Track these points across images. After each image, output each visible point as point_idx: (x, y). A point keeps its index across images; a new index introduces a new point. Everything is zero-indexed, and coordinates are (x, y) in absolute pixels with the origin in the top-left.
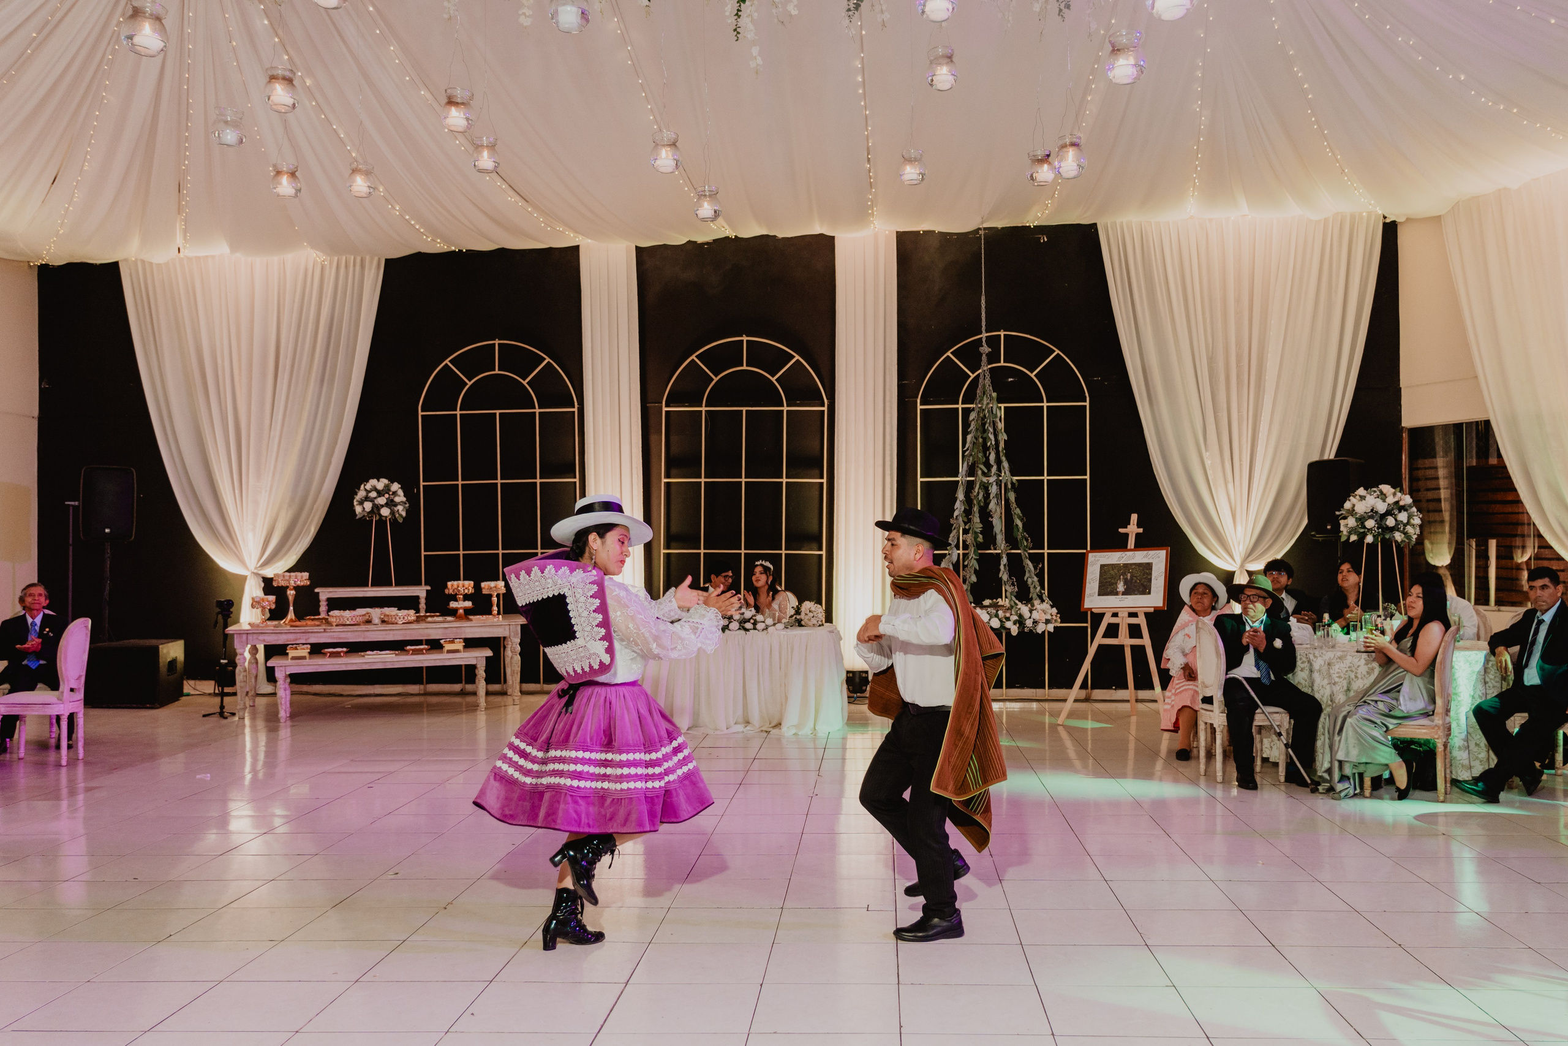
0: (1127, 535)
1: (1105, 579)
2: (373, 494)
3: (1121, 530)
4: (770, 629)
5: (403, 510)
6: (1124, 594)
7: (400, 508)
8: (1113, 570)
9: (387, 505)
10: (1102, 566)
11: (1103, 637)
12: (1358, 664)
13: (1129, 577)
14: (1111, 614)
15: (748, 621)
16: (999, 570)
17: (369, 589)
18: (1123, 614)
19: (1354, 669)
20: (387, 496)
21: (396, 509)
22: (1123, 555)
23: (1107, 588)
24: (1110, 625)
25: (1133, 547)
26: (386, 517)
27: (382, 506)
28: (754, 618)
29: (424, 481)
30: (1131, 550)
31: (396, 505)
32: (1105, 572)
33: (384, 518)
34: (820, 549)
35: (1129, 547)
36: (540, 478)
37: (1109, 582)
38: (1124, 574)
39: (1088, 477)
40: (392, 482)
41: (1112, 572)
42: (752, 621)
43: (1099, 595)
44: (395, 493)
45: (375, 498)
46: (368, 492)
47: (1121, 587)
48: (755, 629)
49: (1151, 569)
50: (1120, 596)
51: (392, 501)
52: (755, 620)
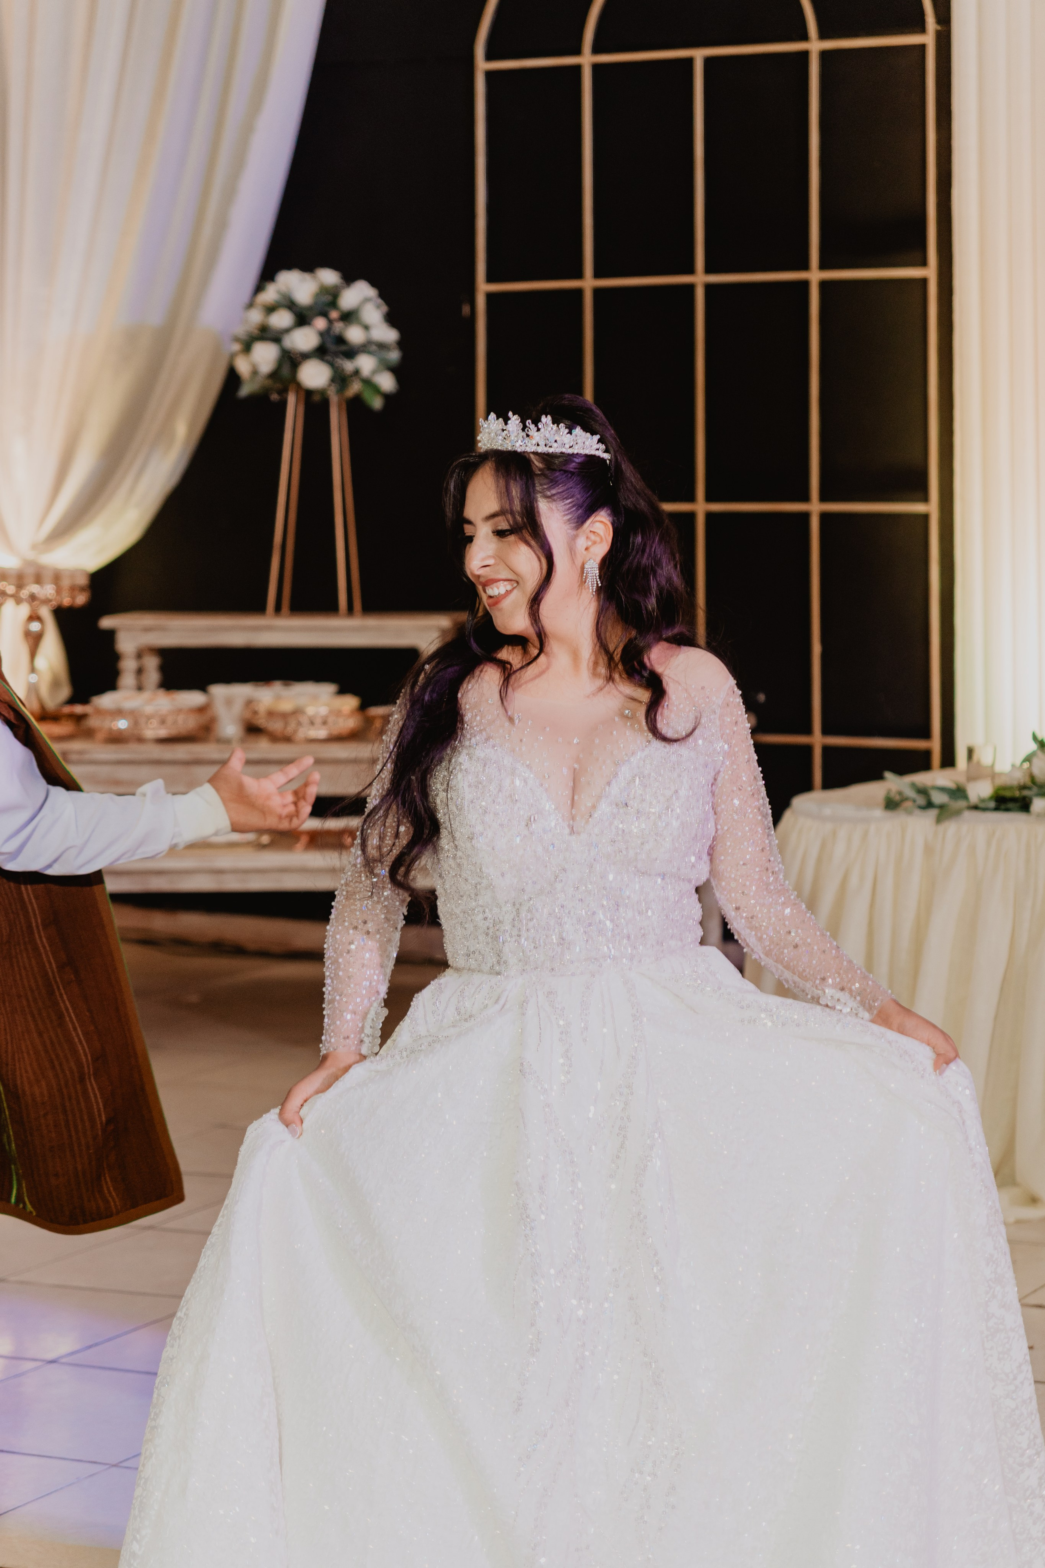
2: (282, 319)
5: (375, 372)
7: (366, 364)
9: (320, 352)
17: (268, 620)
20: (320, 323)
21: (349, 366)
26: (322, 393)
27: (305, 356)
29: (490, 279)
31: (351, 353)
33: (317, 398)
36: (823, 266)
40: (349, 279)
44: (348, 317)
45: (287, 331)
46: (270, 309)
51: (340, 340)
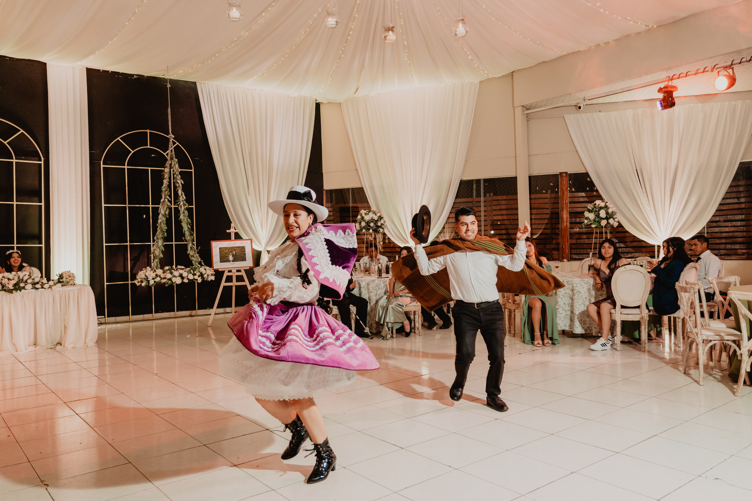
0: (230, 233)
1: (222, 254)
3: (228, 231)
4: (54, 287)
6: (233, 261)
8: (226, 250)
10: (220, 248)
11: (225, 282)
12: (380, 283)
13: (234, 253)
14: (228, 271)
15: (38, 283)
16: (188, 250)
18: (234, 271)
19: (378, 285)
22: (230, 243)
23: (224, 259)
24: (228, 277)
25: (234, 239)
28: (41, 281)
30: (233, 240)
32: (222, 251)
34: (41, 243)
35: (232, 239)
37: (225, 256)
38: (232, 252)
39: (194, 207)
41: (225, 251)
42: (40, 283)
43: (220, 262)
47: (231, 258)
48: (42, 288)
49: (245, 249)
50: (231, 262)
52: (42, 283)
